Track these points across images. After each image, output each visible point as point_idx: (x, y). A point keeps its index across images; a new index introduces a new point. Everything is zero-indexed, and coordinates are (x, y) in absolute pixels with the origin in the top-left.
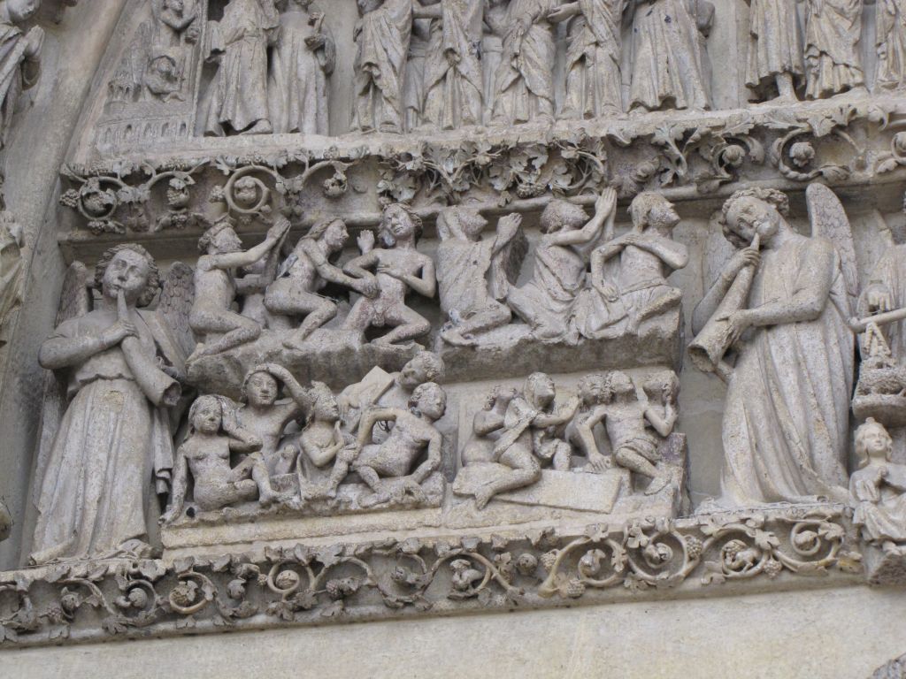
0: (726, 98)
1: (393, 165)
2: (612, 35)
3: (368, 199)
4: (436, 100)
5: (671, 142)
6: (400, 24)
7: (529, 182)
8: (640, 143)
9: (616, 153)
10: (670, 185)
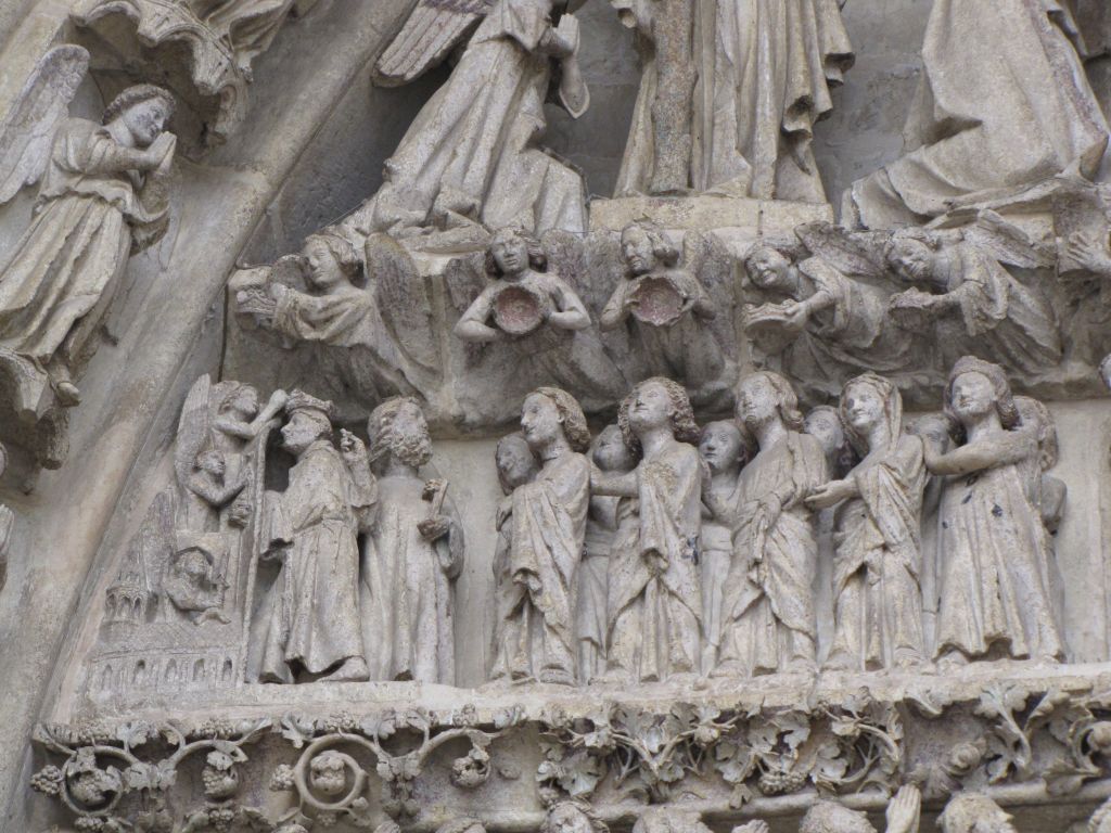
0: (1086, 634)
1: (562, 737)
2: (907, 533)
3: (522, 790)
4: (630, 631)
5: (1006, 714)
6: (572, 506)
7: (781, 769)
8: (956, 713)
9: (917, 726)
10: (1002, 781)
